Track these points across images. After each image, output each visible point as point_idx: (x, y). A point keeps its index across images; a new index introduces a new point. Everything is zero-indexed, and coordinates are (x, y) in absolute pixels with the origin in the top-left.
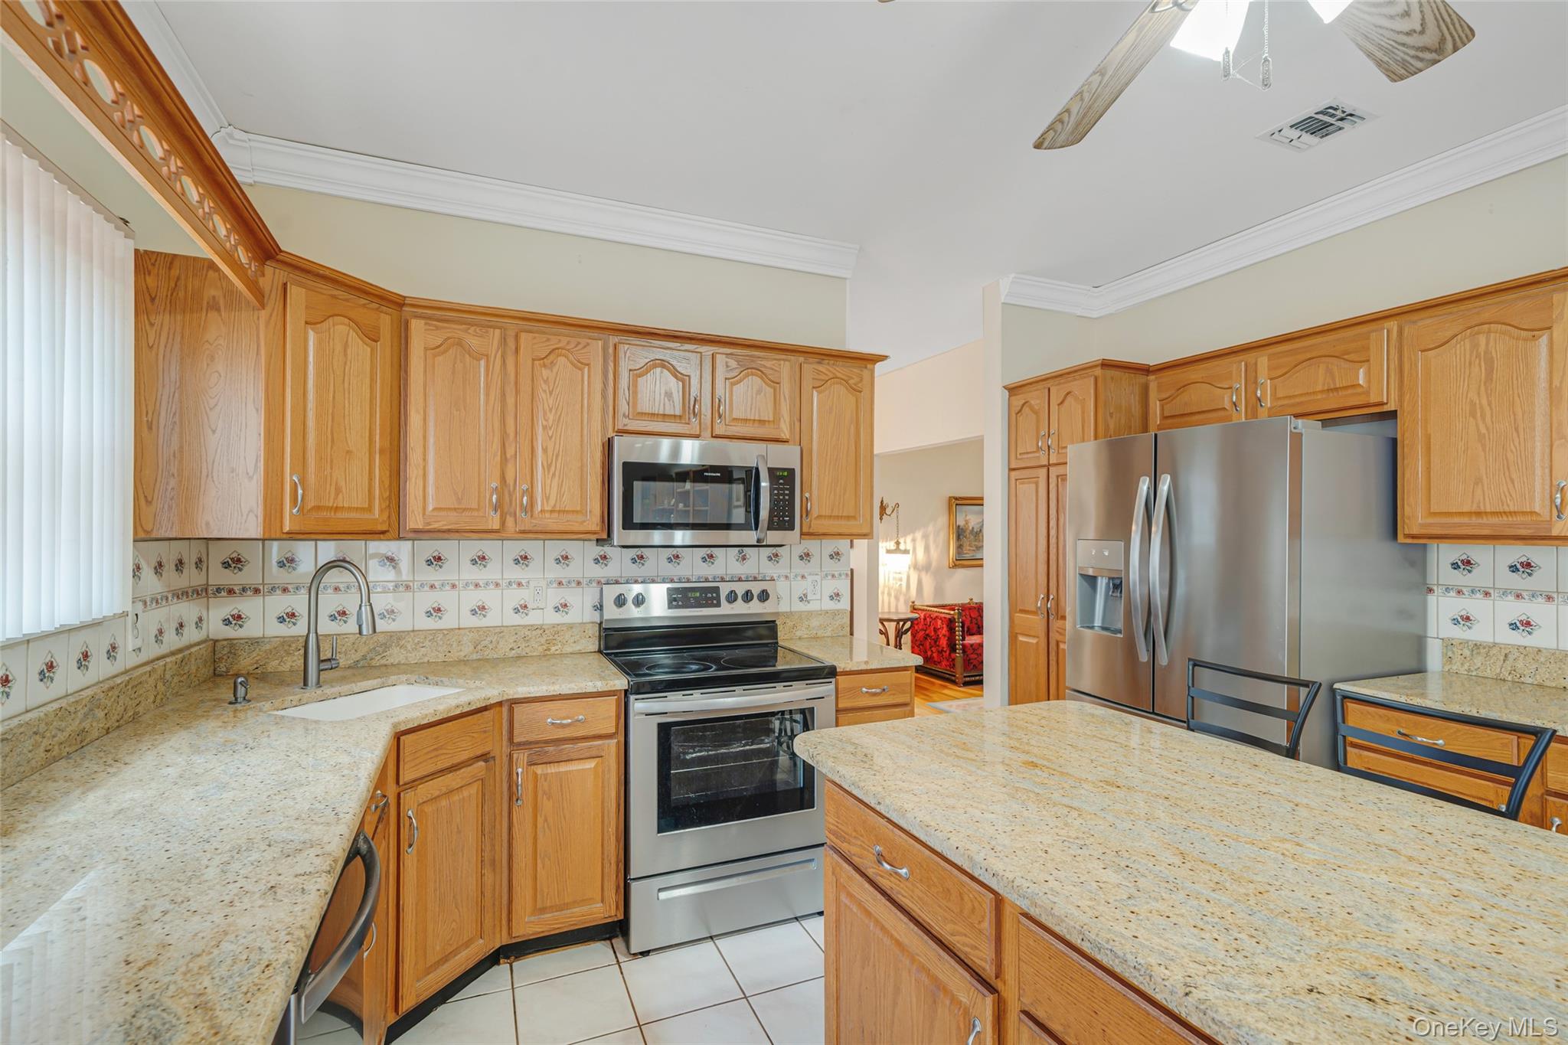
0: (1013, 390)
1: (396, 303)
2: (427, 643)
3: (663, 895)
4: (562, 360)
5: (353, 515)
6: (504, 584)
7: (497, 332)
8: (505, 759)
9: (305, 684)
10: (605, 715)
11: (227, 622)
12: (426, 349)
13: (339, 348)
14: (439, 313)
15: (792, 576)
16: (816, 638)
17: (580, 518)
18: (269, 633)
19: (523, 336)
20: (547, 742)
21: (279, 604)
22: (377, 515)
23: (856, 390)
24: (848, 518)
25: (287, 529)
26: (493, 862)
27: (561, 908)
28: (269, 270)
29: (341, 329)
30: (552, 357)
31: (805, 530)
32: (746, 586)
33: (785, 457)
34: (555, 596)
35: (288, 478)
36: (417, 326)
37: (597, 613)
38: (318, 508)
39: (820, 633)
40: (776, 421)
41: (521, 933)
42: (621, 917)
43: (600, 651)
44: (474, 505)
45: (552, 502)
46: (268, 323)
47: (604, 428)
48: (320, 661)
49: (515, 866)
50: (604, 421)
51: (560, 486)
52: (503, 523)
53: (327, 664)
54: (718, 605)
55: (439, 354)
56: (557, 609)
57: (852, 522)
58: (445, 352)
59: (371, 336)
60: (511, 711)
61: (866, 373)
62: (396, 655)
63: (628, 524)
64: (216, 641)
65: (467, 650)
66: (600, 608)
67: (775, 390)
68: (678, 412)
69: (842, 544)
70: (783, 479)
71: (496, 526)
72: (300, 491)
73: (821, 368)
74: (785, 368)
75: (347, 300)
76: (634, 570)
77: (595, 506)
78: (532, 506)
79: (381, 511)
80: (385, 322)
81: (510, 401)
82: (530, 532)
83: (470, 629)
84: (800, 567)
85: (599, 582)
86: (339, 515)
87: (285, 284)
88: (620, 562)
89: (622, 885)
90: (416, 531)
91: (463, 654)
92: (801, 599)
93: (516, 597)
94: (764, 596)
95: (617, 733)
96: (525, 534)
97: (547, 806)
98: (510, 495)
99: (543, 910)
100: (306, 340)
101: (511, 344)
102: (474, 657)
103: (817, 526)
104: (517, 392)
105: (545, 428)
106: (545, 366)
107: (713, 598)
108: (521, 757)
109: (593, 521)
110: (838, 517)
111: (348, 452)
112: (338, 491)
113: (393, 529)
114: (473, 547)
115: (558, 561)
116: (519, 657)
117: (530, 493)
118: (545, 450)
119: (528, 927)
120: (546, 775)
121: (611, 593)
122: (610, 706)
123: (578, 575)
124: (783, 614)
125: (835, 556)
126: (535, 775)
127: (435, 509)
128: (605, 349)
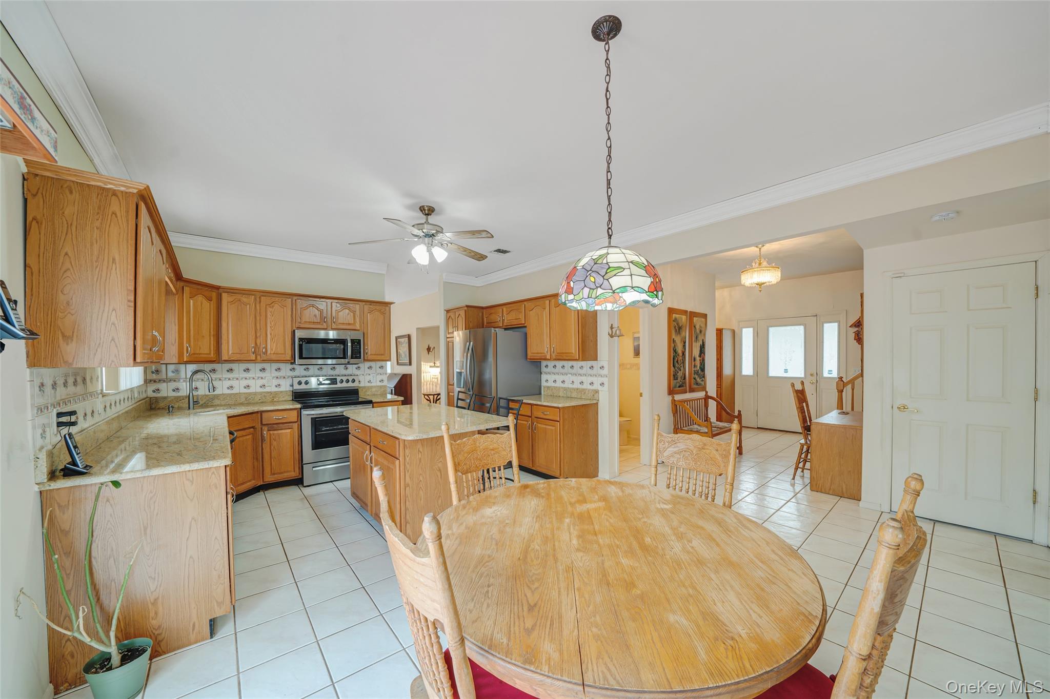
0: (448, 311)
1: (218, 288)
2: (228, 398)
3: (314, 469)
4: (276, 305)
5: (205, 356)
6: (256, 378)
7: (253, 296)
8: (260, 429)
9: (189, 408)
10: (293, 416)
11: (154, 391)
12: (228, 302)
13: (200, 304)
14: (232, 291)
15: (365, 374)
16: (374, 395)
17: (283, 356)
18: (170, 395)
19: (262, 298)
20: (274, 424)
21: (173, 385)
22: (212, 355)
23: (383, 313)
24: (382, 355)
25: (185, 360)
26: (257, 459)
27: (279, 473)
28: (178, 283)
29: (200, 298)
30: (272, 305)
31: (366, 359)
32: (347, 378)
33: (357, 336)
34: (275, 382)
35: (185, 345)
36: (224, 295)
37: (291, 388)
38: (194, 354)
39: (376, 393)
40: (354, 324)
41: (267, 480)
42: (300, 477)
43: (293, 400)
44: (246, 352)
45: (274, 350)
46: (178, 299)
47: (292, 327)
48: (194, 402)
49: (264, 461)
50: (292, 324)
51: (277, 345)
52: (256, 358)
53: (196, 403)
54: (336, 384)
55: (233, 304)
56: (276, 386)
57: (383, 356)
58: (235, 303)
59: (210, 299)
60: (261, 415)
61: (387, 308)
62: (216, 402)
63: (301, 357)
64: (151, 398)
65: (243, 400)
66: (292, 386)
67: (354, 313)
68: (319, 321)
69: (383, 363)
70: (356, 343)
71: (254, 359)
72: (189, 349)
73: (371, 306)
74: (357, 307)
75: (201, 289)
76: (306, 373)
77: (289, 352)
78: (266, 352)
79: (214, 354)
80: (214, 295)
81: (258, 318)
82: (266, 360)
83: (244, 393)
84: (369, 371)
85: (292, 377)
86: (201, 356)
87: (183, 287)
88: (300, 371)
89: (301, 467)
90: (225, 361)
91: (241, 401)
92: (369, 382)
93: (260, 382)
94: (354, 381)
95: (297, 421)
96: (264, 361)
97: (275, 443)
98: (259, 349)
99: (274, 474)
100: (190, 303)
101: (258, 299)
102: (246, 402)
103: (370, 357)
104: (260, 315)
105: (270, 327)
106: (270, 307)
107: (334, 382)
108: (265, 428)
109: (289, 357)
110: (377, 355)
111: (203, 336)
112: (200, 348)
113: (218, 359)
114: (244, 366)
115: (276, 370)
116: (262, 402)
117: (266, 348)
118: (271, 334)
119: (269, 478)
120: (274, 434)
121: (296, 380)
122: (295, 413)
123: (284, 375)
124: (361, 387)
125: (381, 367)
126: (270, 434)
127: (232, 354)
128: (292, 301)
